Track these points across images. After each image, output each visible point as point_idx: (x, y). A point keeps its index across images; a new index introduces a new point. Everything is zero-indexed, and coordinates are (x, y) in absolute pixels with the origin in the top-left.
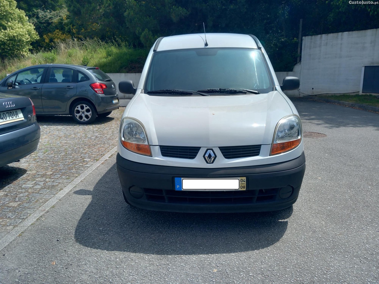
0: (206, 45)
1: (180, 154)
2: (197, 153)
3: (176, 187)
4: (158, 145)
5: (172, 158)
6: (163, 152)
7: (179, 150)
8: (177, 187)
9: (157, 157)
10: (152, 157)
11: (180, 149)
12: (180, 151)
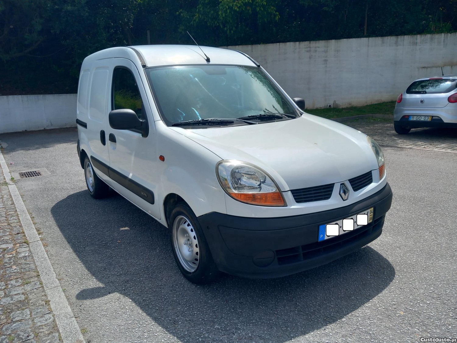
0: (208, 60)
1: (315, 196)
2: (332, 191)
3: (319, 236)
4: (289, 189)
5: (308, 203)
6: (296, 197)
7: (313, 192)
8: (321, 237)
9: (293, 206)
10: (287, 206)
11: (314, 190)
12: (315, 192)
